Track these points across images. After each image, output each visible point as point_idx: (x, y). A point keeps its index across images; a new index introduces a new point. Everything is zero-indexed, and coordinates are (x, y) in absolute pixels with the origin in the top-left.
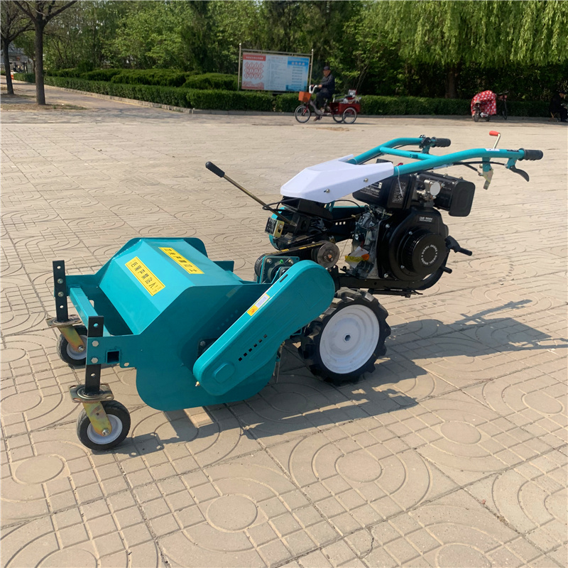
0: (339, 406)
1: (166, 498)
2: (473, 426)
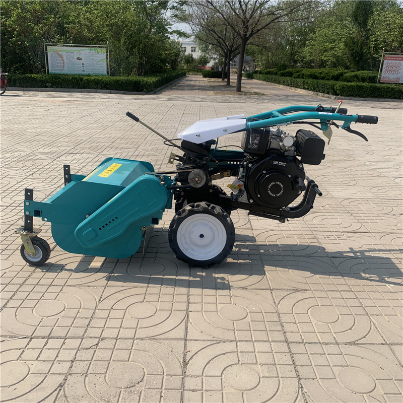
1: (31, 293)
2: (248, 312)
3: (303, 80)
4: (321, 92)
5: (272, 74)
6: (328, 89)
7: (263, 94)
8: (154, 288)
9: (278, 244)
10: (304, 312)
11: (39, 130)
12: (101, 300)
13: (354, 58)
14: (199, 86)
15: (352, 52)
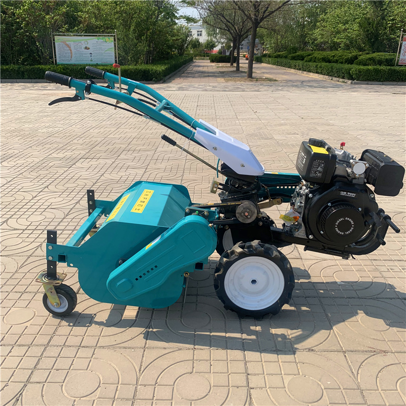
0: (228, 335)
1: (59, 359)
2: (323, 388)
3: (315, 64)
4: (336, 77)
5: (281, 58)
6: (343, 73)
7: (275, 80)
8: (203, 352)
9: (337, 280)
10: (392, 387)
11: (51, 129)
12: (142, 369)
13: (369, 39)
14: (208, 73)
15: (367, 33)
